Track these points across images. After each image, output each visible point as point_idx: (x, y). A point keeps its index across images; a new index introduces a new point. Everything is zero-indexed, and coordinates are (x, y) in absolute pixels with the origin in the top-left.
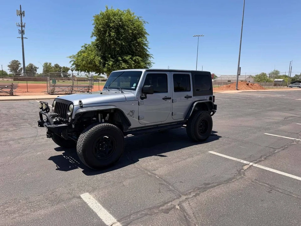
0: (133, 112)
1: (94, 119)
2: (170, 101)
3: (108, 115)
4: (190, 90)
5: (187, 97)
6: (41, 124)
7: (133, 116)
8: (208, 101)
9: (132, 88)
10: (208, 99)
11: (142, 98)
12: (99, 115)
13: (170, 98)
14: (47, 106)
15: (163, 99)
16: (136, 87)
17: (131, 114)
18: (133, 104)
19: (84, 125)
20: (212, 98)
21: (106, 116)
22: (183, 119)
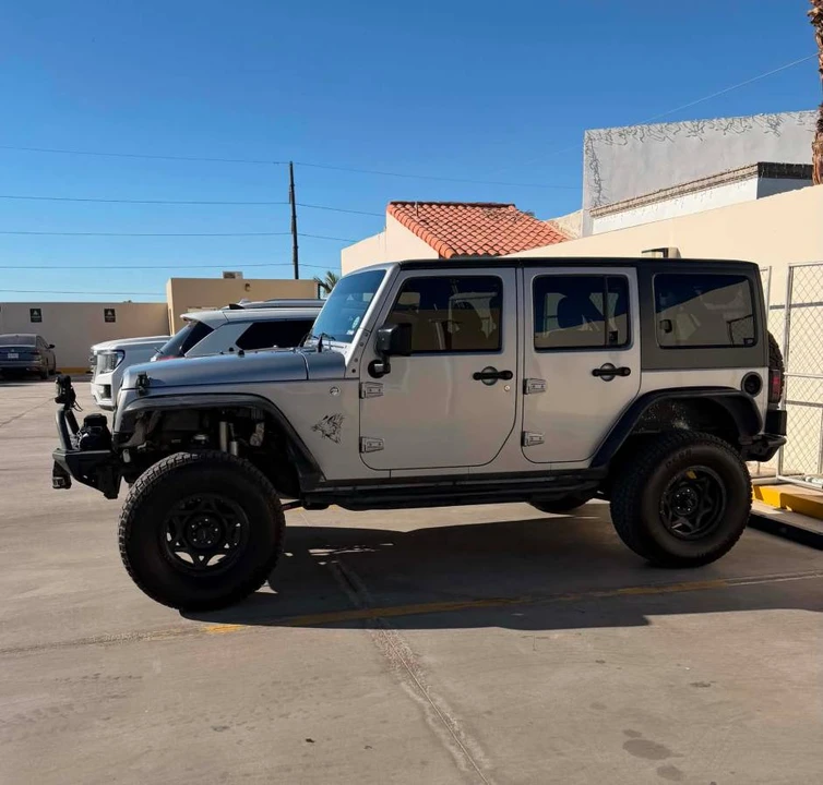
0: (337, 421)
1: (200, 437)
2: (509, 385)
4: (627, 345)
5: (608, 373)
7: (333, 437)
10: (734, 384)
11: (375, 373)
12: (223, 426)
13: (506, 375)
15: (477, 377)
17: (328, 428)
18: (335, 394)
21: (254, 430)
22: (584, 465)
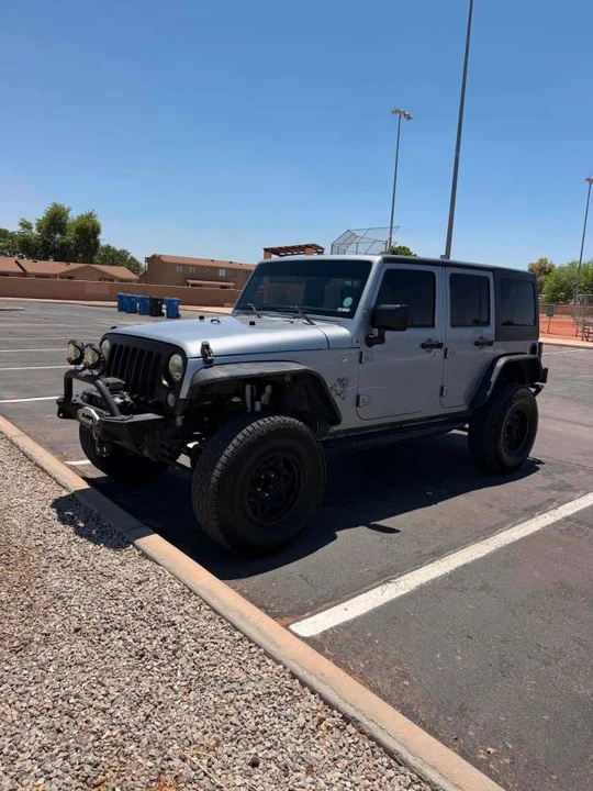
0: (345, 383)
1: (235, 400)
2: (439, 353)
3: (268, 389)
4: (487, 323)
5: (481, 343)
6: (67, 409)
7: (342, 395)
8: (528, 356)
9: (340, 309)
10: (528, 349)
11: (370, 342)
12: (248, 387)
13: (439, 346)
14: (100, 357)
15: (423, 346)
16: (354, 307)
17: (339, 388)
18: (346, 360)
19: (206, 419)
20: (536, 349)
21: (264, 392)
